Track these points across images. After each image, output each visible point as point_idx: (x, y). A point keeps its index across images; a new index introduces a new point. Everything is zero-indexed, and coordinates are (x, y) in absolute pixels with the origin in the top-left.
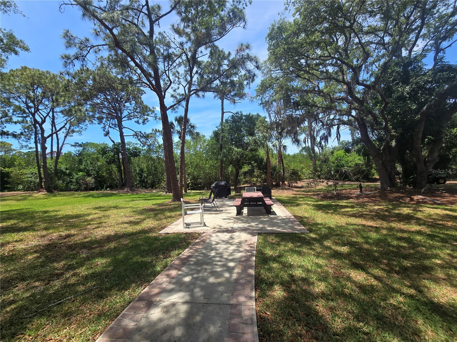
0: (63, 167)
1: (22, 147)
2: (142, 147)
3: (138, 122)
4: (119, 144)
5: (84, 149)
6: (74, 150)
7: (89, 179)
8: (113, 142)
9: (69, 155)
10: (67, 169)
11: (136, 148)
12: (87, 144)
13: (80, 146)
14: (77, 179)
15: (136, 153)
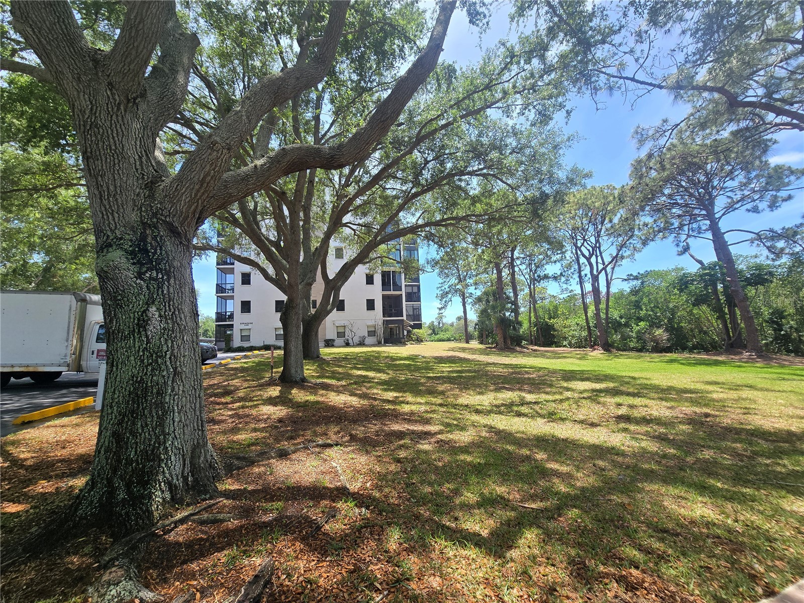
0: (615, 314)
1: (562, 291)
2: (773, 260)
3: (755, 210)
4: (715, 264)
5: (642, 283)
6: (627, 287)
7: (659, 332)
8: (700, 262)
9: (621, 295)
10: (621, 317)
11: (759, 267)
12: (647, 274)
13: (636, 278)
14: (639, 332)
15: (760, 277)
